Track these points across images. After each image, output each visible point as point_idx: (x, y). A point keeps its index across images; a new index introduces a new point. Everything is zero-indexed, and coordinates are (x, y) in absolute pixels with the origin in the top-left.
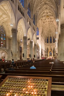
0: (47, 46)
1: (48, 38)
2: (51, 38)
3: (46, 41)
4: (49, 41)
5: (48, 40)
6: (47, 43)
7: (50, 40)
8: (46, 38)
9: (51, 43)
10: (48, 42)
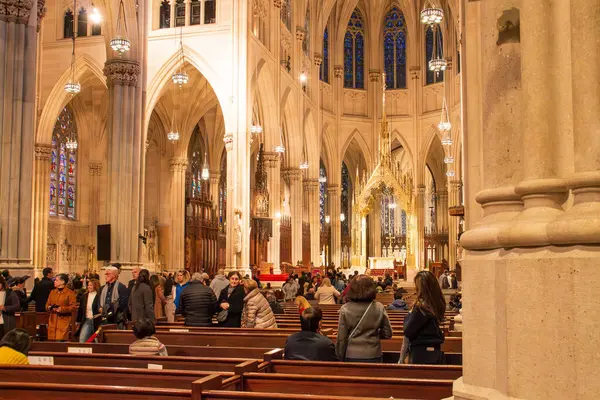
0: (349, 124)
1: (358, 19)
2: (402, 24)
3: (338, 58)
4: (374, 57)
5: (355, 49)
6: (348, 84)
7: (388, 52)
8: (334, 17)
9: (402, 84)
10: (355, 79)
